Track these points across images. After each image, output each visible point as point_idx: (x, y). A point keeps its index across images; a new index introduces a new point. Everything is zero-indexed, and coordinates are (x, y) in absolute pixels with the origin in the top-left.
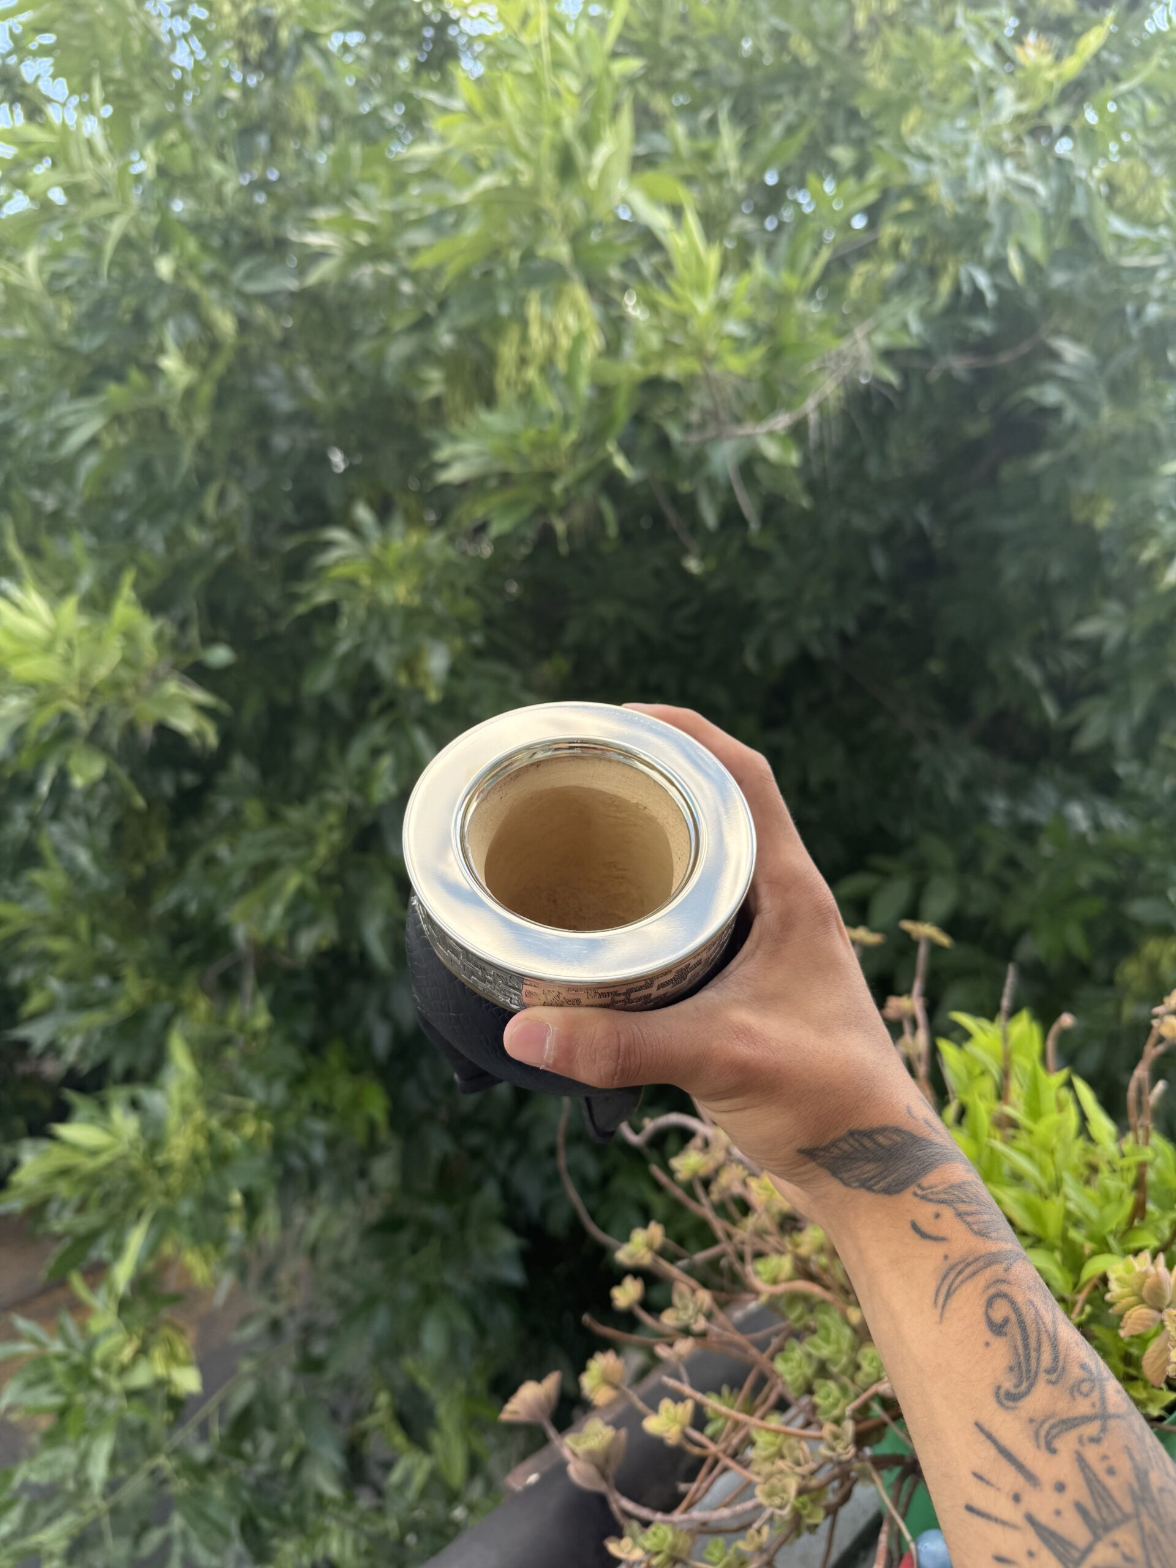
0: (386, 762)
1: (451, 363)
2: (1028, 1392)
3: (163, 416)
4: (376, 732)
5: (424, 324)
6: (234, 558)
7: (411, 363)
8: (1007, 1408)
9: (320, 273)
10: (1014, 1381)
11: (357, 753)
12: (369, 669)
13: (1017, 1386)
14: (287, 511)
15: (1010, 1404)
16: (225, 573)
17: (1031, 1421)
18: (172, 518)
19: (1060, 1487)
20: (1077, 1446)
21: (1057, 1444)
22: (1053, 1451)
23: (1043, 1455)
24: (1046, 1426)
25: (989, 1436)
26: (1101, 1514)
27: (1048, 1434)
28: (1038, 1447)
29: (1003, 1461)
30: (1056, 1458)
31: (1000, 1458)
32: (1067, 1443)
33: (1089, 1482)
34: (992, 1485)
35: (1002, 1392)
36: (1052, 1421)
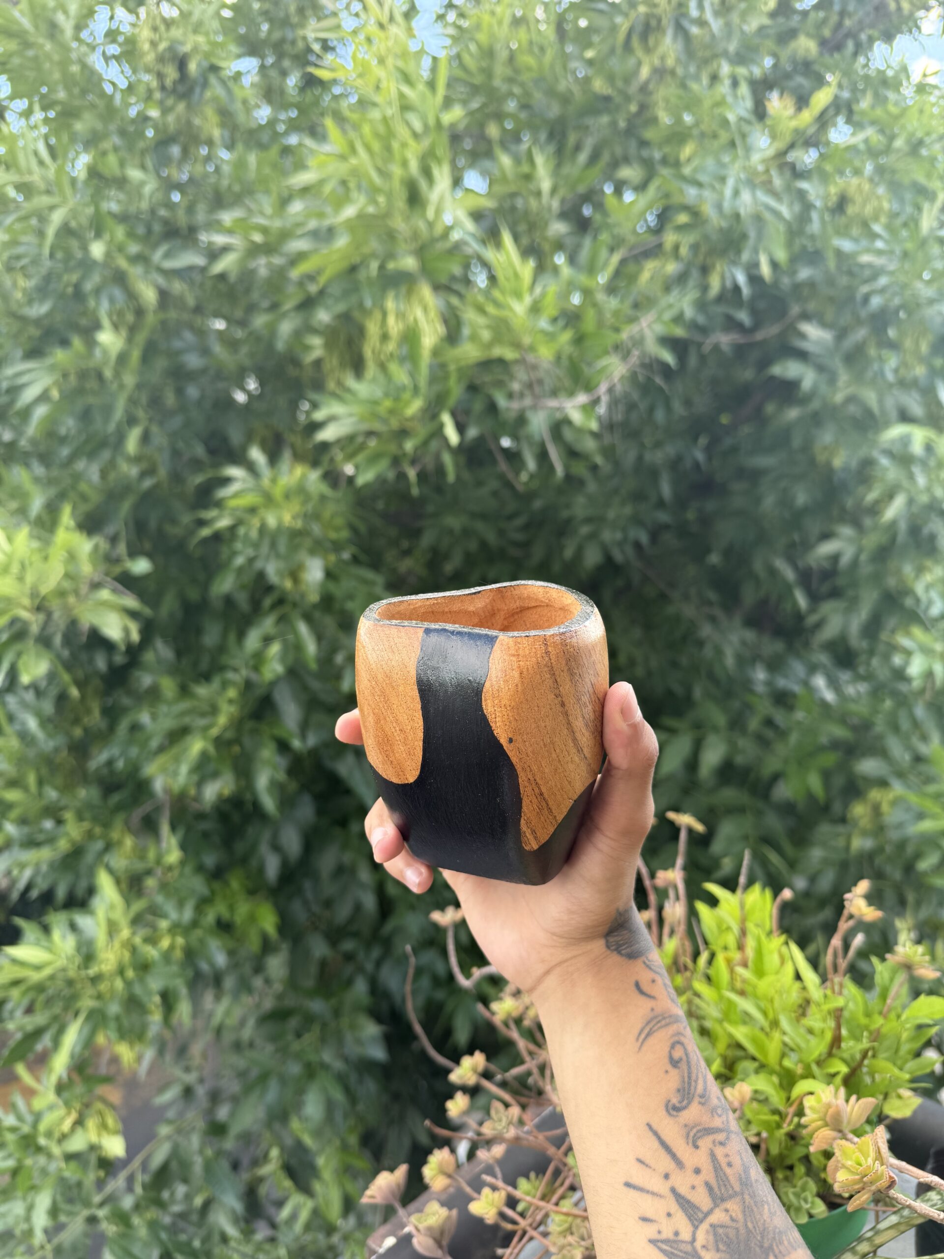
0: (275, 648)
1: (331, 335)
2: (688, 1106)
3: (100, 376)
4: (268, 624)
5: (308, 304)
6: (156, 486)
7: (298, 334)
8: (672, 1116)
9: (225, 264)
10: (679, 1098)
11: (253, 640)
12: (261, 576)
13: (680, 1102)
14: (200, 451)
15: (675, 1113)
16: (148, 498)
17: (686, 1126)
18: (106, 455)
19: (697, 1171)
20: (711, 1146)
21: (700, 1143)
22: (696, 1147)
23: (690, 1149)
24: (695, 1130)
25: (656, 1134)
26: (721, 1191)
27: (695, 1135)
28: (688, 1143)
29: (662, 1152)
30: (698, 1151)
31: (660, 1147)
32: (705, 1143)
33: (716, 1170)
34: (650, 1167)
35: (670, 1104)
36: (698, 1128)
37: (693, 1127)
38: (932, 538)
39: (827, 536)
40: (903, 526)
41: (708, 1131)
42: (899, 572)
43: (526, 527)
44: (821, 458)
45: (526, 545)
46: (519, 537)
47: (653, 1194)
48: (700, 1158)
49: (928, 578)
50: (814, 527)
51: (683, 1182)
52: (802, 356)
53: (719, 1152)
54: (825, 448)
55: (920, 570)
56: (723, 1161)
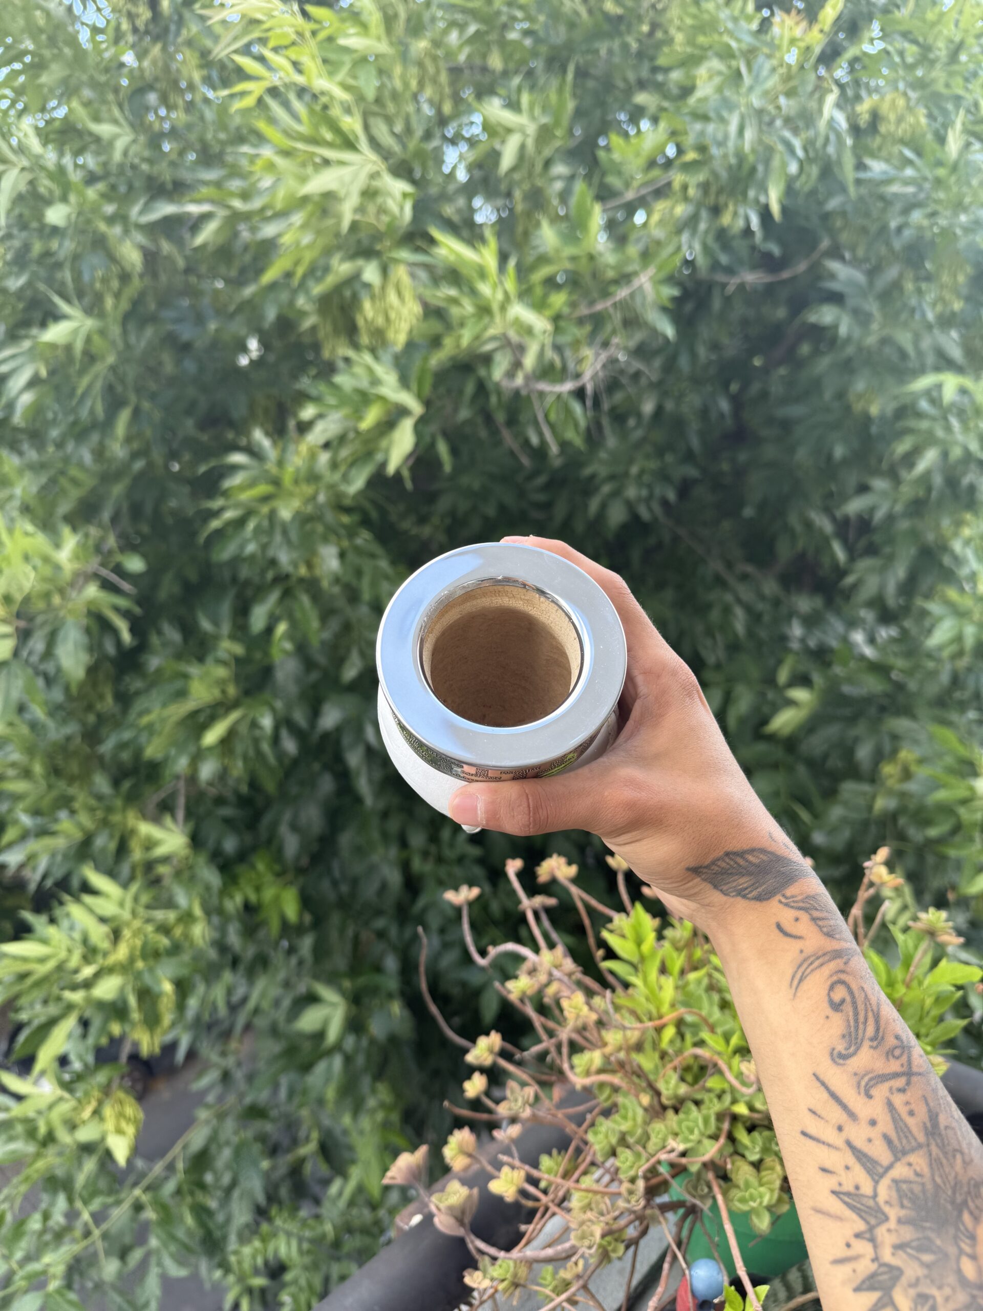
0: (282, 628)
2: (855, 1053)
4: (271, 601)
8: (839, 1064)
10: (845, 1045)
11: (259, 616)
13: (847, 1050)
15: (841, 1061)
17: (856, 1074)
19: (873, 1123)
20: (888, 1094)
21: (873, 1092)
22: (870, 1097)
23: (862, 1099)
24: (866, 1079)
25: (823, 1084)
26: (901, 1143)
27: (867, 1084)
28: (859, 1093)
29: (832, 1102)
30: (872, 1101)
31: (830, 1099)
32: (881, 1092)
33: (894, 1120)
34: (822, 1118)
35: (835, 1052)
36: (870, 1076)
37: (865, 1075)
38: (972, 489)
39: (863, 489)
40: (938, 480)
41: (883, 1078)
42: (938, 526)
43: (547, 487)
44: (858, 407)
45: (547, 506)
46: (541, 497)
47: (829, 1145)
48: (874, 1108)
49: (967, 532)
50: (852, 479)
51: (859, 1134)
52: (837, 298)
53: (898, 1100)
54: (860, 397)
55: (959, 524)
56: (903, 1111)
